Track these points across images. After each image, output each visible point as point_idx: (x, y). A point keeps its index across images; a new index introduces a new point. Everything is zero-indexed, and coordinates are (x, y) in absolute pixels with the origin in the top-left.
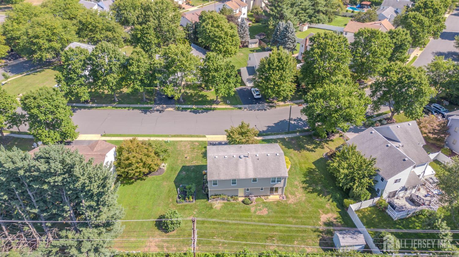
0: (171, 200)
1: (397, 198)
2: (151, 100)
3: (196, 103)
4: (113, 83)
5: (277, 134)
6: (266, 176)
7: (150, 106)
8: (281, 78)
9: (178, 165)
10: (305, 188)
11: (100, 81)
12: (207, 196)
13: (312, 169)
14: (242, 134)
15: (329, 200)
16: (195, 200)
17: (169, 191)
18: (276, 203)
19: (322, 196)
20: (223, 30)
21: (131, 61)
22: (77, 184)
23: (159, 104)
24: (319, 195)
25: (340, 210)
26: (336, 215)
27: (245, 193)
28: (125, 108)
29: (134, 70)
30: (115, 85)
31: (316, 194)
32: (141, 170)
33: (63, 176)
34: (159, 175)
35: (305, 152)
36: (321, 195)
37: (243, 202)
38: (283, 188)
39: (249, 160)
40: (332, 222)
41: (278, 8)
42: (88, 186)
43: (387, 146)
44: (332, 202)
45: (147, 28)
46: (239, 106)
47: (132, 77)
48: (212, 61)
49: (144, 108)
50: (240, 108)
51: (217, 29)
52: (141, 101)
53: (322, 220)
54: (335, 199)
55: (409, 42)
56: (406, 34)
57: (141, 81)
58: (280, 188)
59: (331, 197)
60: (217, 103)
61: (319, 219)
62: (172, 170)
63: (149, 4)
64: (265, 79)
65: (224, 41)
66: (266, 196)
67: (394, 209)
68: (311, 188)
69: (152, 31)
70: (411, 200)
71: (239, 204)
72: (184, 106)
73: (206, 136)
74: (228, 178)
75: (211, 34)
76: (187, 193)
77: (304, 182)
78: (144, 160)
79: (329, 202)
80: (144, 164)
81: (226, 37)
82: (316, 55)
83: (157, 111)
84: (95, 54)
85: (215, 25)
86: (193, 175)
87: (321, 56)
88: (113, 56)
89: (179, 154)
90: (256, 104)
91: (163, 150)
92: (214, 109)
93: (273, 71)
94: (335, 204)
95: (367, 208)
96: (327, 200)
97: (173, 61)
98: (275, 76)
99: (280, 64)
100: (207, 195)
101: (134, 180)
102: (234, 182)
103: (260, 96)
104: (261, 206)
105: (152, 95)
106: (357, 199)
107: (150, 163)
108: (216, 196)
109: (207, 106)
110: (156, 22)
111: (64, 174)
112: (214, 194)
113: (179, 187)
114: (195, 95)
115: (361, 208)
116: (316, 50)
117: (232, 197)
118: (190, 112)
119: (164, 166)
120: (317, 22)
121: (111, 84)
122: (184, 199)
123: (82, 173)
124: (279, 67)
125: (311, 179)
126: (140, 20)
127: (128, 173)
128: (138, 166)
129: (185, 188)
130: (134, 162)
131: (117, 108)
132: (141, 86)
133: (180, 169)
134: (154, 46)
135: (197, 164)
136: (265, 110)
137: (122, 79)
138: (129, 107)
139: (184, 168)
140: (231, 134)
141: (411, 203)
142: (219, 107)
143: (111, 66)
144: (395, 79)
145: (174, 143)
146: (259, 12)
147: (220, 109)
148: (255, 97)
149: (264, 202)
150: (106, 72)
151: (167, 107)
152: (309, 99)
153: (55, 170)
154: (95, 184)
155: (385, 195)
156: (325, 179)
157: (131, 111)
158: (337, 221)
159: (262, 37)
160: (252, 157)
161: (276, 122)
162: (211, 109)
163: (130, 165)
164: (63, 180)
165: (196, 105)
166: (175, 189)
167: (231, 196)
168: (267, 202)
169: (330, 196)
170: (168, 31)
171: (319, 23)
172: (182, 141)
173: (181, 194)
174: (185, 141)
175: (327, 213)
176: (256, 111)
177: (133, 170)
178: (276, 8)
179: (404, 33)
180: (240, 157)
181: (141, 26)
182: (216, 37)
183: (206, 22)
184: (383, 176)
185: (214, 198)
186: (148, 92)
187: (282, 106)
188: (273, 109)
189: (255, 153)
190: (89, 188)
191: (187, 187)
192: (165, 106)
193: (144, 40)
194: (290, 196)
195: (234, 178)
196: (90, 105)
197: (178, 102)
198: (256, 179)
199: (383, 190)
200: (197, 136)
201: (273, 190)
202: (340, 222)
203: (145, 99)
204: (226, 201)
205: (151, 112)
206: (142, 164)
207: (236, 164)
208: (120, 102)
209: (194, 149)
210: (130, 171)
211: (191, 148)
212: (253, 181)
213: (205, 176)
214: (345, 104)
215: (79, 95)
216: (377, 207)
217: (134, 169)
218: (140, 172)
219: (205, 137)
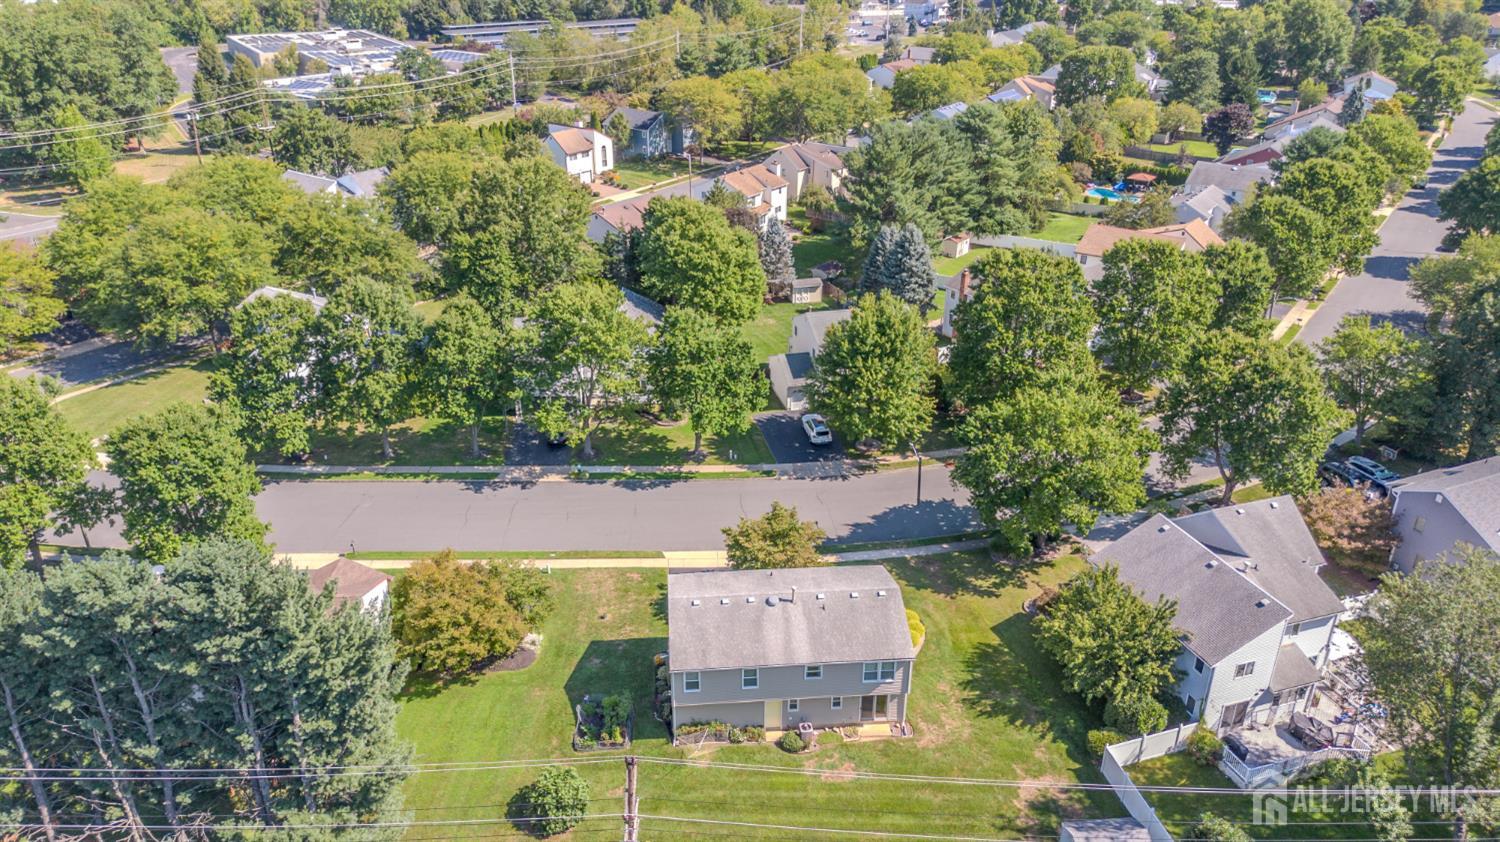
0: (555, 742)
1: (1251, 728)
2: (495, 453)
3: (636, 459)
4: (382, 399)
5: (883, 547)
6: (847, 659)
7: (491, 469)
8: (890, 381)
9: (577, 641)
10: (971, 703)
11: (345, 393)
12: (667, 729)
13: (989, 646)
14: (774, 538)
15: (1043, 737)
16: (631, 740)
17: (550, 714)
18: (881, 746)
19: (1023, 725)
20: (714, 247)
21: (440, 334)
22: (285, 661)
23: (520, 464)
24: (1012, 721)
25: (1077, 766)
26: (1067, 781)
27: (785, 715)
28: (416, 475)
29: (449, 359)
30: (388, 407)
31: (1004, 718)
32: (465, 647)
33: (245, 634)
34: (518, 667)
35: (968, 599)
36: (1018, 723)
37: (780, 744)
38: (900, 697)
39: (796, 611)
40: (1054, 801)
41: (878, 190)
42: (317, 666)
43: (1209, 566)
44: (1054, 741)
45: (489, 243)
46: (766, 467)
47: (443, 381)
48: (683, 330)
49: (475, 476)
50: (768, 473)
51: (696, 245)
52: (466, 456)
53: (1023, 795)
54: (1063, 734)
55: (1265, 279)
56: (1257, 258)
57: (470, 392)
58: (893, 697)
59: (1050, 728)
60: (699, 459)
61: (1013, 792)
62: (558, 655)
63: (499, 176)
64: (841, 382)
65: (720, 280)
66: (850, 725)
67: (1243, 757)
68: (989, 702)
69: (504, 251)
70: (1295, 733)
71: (767, 750)
72: (598, 469)
73: (666, 554)
74: (731, 665)
75: (679, 259)
76: (607, 719)
77: (966, 684)
78: (475, 616)
79: (1045, 741)
80: (476, 629)
81: (723, 268)
82: (991, 314)
83: (514, 482)
84: (335, 312)
85: (691, 234)
86: (623, 666)
87: (1005, 318)
88: (388, 318)
89: (580, 607)
90: (816, 460)
91: (533, 588)
92: (688, 477)
93: (865, 360)
94: (1063, 746)
95: (1159, 759)
96: (1038, 735)
97: (568, 331)
98: (872, 374)
99: (884, 339)
100: (669, 724)
101: (440, 683)
102: (751, 677)
103: (828, 439)
104: (837, 756)
105: (499, 439)
106: (1128, 728)
107: (494, 626)
108: (695, 725)
109: (666, 469)
110: (518, 224)
111: (249, 629)
112: (688, 720)
113: (580, 701)
114: (630, 437)
115: (1143, 759)
116: (990, 300)
117: (744, 730)
118: (616, 484)
119: (535, 640)
120: (998, 229)
121: (377, 403)
122: (597, 737)
123: (303, 624)
124: (882, 346)
125: (989, 675)
126: (470, 219)
127: (424, 656)
128: (456, 634)
129: (599, 705)
130: (445, 621)
131: (389, 476)
132: (467, 407)
133: (582, 651)
134: (508, 294)
135: (635, 636)
136: (844, 478)
137: (411, 389)
138: (427, 475)
139: (596, 648)
140: (742, 540)
141: (1293, 740)
142: (703, 469)
143: (380, 348)
144: (1225, 378)
145: (564, 575)
146: (824, 205)
147: (706, 476)
148: (813, 440)
149: (844, 745)
150: (364, 365)
151: (543, 474)
152: (972, 435)
153: (226, 612)
154: (338, 661)
155: (1212, 718)
156: (1030, 676)
157: (434, 484)
158: (1071, 799)
159: (833, 273)
160: (804, 603)
161: (879, 512)
162: (678, 477)
163: (433, 630)
164: (244, 646)
165: (632, 464)
166: (570, 710)
167: (742, 724)
168: (852, 745)
169: (1047, 724)
170: (552, 251)
171: (1002, 232)
172: (589, 569)
173: (585, 721)
174: (599, 570)
175: (1037, 774)
176: (817, 481)
177: (439, 647)
178: (871, 190)
179: (1250, 255)
180: (768, 602)
181: (472, 235)
182: (695, 267)
183: (664, 227)
184: (1201, 653)
185: (689, 733)
186: (487, 430)
187: (897, 466)
188: (869, 475)
189: (813, 590)
190: (318, 672)
191: (606, 701)
192: (538, 469)
193: (479, 277)
194: (922, 725)
195: (750, 664)
196: (307, 468)
197: (580, 455)
198: (817, 668)
199: (1204, 700)
200: (638, 555)
201: (872, 706)
202: (1080, 801)
203: (476, 448)
204: (726, 744)
205: (495, 486)
206: (468, 630)
207: (758, 624)
208: (399, 461)
209: (626, 591)
210: (432, 652)
211: (617, 590)
212: (809, 675)
213: (662, 669)
214: (1078, 448)
215: (279, 436)
216: (1191, 754)
217: (443, 643)
218: (462, 654)
219: (660, 556)
